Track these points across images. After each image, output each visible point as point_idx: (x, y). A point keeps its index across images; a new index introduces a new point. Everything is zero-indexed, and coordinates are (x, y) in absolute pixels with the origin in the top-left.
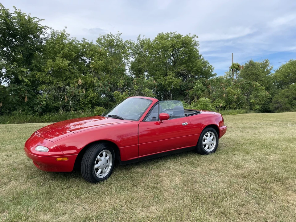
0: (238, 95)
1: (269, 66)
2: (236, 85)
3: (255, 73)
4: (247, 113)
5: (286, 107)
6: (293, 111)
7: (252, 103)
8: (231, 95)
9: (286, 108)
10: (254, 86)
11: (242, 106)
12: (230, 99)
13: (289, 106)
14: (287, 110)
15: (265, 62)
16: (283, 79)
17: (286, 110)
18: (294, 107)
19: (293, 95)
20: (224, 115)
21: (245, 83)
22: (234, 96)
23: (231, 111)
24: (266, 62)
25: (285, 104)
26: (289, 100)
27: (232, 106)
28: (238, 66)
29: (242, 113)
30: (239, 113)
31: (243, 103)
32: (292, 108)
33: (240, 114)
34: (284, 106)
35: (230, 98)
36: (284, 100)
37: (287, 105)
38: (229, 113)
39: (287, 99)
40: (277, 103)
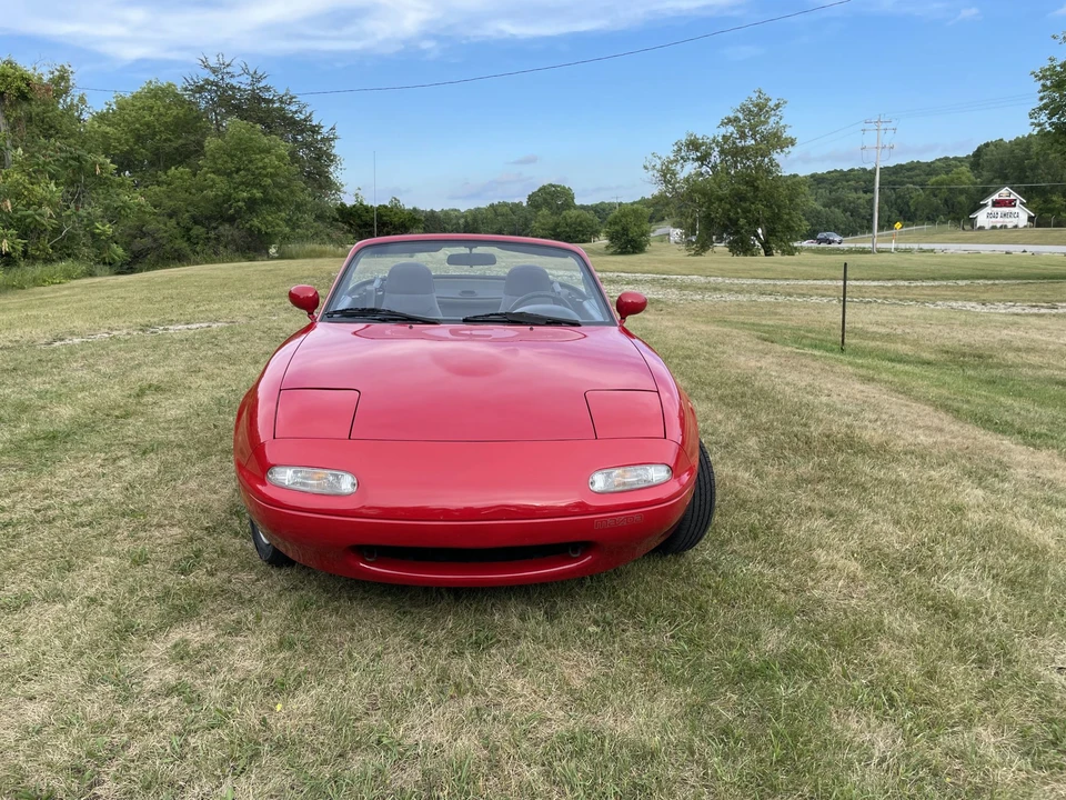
0: (51, 204)
1: (72, 92)
2: (38, 165)
3: (37, 115)
4: (91, 274)
5: (176, 247)
6: (198, 264)
7: (100, 235)
8: (28, 206)
9: (176, 251)
10: (98, 171)
11: (67, 248)
12: (28, 220)
13: (182, 244)
14: (178, 258)
15: (57, 73)
16: (131, 147)
17: (174, 259)
18: (198, 249)
19: (190, 208)
20: (24, 288)
21: (63, 155)
22: (40, 207)
23: (39, 269)
24: (62, 78)
25: (172, 239)
26: (178, 224)
27: (38, 249)
28: (28, 85)
29: (79, 278)
30: (70, 277)
31: (71, 237)
32: (195, 252)
33: (75, 282)
34: (168, 247)
35: (28, 216)
36: (165, 224)
37: (177, 242)
38: (34, 280)
39: (173, 222)
40: (144, 235)
